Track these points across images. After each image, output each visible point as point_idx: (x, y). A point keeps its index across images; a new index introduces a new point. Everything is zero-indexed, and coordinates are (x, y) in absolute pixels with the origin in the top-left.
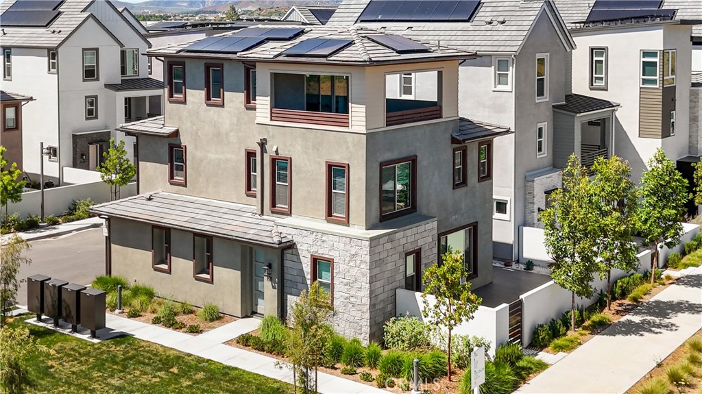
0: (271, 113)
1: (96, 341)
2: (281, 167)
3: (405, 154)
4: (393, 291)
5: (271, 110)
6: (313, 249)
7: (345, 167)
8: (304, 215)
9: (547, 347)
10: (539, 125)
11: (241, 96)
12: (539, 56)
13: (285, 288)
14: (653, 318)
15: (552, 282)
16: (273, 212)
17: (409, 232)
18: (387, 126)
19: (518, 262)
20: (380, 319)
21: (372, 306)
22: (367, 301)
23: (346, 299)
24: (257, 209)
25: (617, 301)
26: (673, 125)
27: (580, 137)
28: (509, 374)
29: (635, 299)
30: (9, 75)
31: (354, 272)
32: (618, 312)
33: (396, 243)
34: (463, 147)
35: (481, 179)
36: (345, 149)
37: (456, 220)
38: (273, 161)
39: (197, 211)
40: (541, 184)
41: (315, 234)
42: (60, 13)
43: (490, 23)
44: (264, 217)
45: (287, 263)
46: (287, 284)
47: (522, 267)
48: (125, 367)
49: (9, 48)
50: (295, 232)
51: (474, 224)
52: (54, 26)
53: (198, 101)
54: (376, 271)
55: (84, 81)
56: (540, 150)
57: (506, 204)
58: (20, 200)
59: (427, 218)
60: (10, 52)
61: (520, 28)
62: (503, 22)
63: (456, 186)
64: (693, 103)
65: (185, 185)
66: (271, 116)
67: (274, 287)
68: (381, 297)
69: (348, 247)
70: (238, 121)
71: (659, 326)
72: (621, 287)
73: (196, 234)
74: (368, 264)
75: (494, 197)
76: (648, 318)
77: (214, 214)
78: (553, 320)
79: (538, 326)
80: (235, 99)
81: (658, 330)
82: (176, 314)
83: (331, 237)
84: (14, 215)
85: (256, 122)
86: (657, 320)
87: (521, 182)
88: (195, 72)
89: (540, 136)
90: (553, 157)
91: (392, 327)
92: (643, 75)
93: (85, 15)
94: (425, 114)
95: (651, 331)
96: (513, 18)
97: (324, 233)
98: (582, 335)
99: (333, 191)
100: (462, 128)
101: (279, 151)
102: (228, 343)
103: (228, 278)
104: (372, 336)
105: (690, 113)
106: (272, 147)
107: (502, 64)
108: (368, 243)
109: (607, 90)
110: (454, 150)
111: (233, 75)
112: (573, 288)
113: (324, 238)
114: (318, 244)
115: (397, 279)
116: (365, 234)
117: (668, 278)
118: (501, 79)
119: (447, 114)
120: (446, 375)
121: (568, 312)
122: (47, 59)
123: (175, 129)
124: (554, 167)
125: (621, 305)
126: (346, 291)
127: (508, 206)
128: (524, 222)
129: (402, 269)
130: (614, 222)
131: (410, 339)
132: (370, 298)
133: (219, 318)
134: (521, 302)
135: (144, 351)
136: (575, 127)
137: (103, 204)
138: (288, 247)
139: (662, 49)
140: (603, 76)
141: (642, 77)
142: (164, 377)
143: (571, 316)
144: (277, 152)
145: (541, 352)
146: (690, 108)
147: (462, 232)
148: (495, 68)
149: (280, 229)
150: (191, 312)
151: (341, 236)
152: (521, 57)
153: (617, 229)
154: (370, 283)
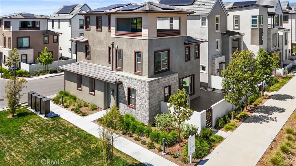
0: (116, 33)
1: (46, 118)
2: (119, 53)
3: (165, 48)
4: (159, 102)
5: (116, 32)
6: (128, 85)
7: (141, 53)
8: (127, 71)
9: (222, 128)
10: (217, 40)
11: (107, 28)
12: (216, 16)
13: (119, 99)
14: (264, 114)
15: (224, 99)
16: (116, 70)
17: (166, 79)
18: (158, 37)
19: (210, 88)
20: (153, 114)
21: (150, 109)
22: (147, 107)
23: (140, 105)
24: (111, 68)
25: (249, 106)
26: (262, 41)
27: (231, 44)
28: (206, 146)
29: (256, 105)
30: (59, 27)
31: (143, 94)
32: (249, 111)
33: (160, 83)
34: (188, 46)
35: (195, 58)
36: (141, 46)
37: (186, 73)
38: (116, 50)
39: (92, 69)
40: (218, 60)
41: (129, 79)
42: (74, 10)
43: (199, 5)
44: (113, 72)
45: (120, 90)
46: (119, 98)
47: (211, 90)
48: (49, 132)
49: (54, 19)
50: (122, 78)
51: (193, 75)
52: (72, 13)
53: (94, 30)
54: (152, 94)
55: (79, 29)
56: (217, 48)
57: (205, 67)
58: (51, 64)
59: (174, 73)
60: (59, 21)
61: (210, 6)
62: (204, 5)
63: (186, 61)
64: (269, 34)
65: (90, 60)
66: (116, 34)
67: (114, 99)
68: (154, 105)
69: (141, 85)
70: (106, 36)
71: (268, 119)
72: (250, 100)
73: (89, 78)
74: (148, 92)
75: (201, 65)
76: (263, 114)
77: (97, 70)
78: (224, 115)
79: (219, 119)
80: (105, 29)
81: (268, 121)
82: (81, 107)
83: (135, 80)
84: (51, 68)
85: (111, 36)
86: (266, 115)
87: (210, 60)
88: (93, 19)
89: (217, 44)
90: (222, 51)
91: (157, 118)
92: (252, 24)
93: (80, 10)
94: (173, 33)
95: (265, 121)
96: (207, 3)
97: (132, 79)
98: (237, 122)
99: (137, 62)
100: (188, 40)
101: (118, 47)
102: (94, 121)
103: (100, 94)
104: (150, 121)
105: (268, 37)
106: (116, 45)
107: (204, 19)
108: (148, 83)
109: (239, 29)
110: (185, 47)
111: (105, 19)
112: (233, 103)
113: (132, 81)
114: (130, 83)
115: (161, 97)
116: (148, 79)
117: (267, 95)
118: (203, 24)
119: (182, 34)
120: (178, 142)
121: (230, 112)
122: (68, 22)
123: (87, 40)
124: (222, 54)
125: (250, 107)
126: (140, 102)
127: (206, 68)
128: (212, 74)
129: (163, 93)
130: (249, 75)
131: (164, 125)
132: (149, 106)
133: (96, 109)
134: (211, 109)
135: (60, 124)
136: (230, 41)
137: (63, 66)
138: (119, 84)
139: (259, 15)
140: (238, 25)
141: (251, 25)
142: (62, 138)
143: (232, 113)
144: (117, 47)
145: (219, 130)
146: (268, 36)
147: (189, 78)
148: (201, 20)
149: (117, 76)
150: (87, 106)
151: (138, 80)
152: (210, 16)
153: (250, 78)
154: (149, 100)
